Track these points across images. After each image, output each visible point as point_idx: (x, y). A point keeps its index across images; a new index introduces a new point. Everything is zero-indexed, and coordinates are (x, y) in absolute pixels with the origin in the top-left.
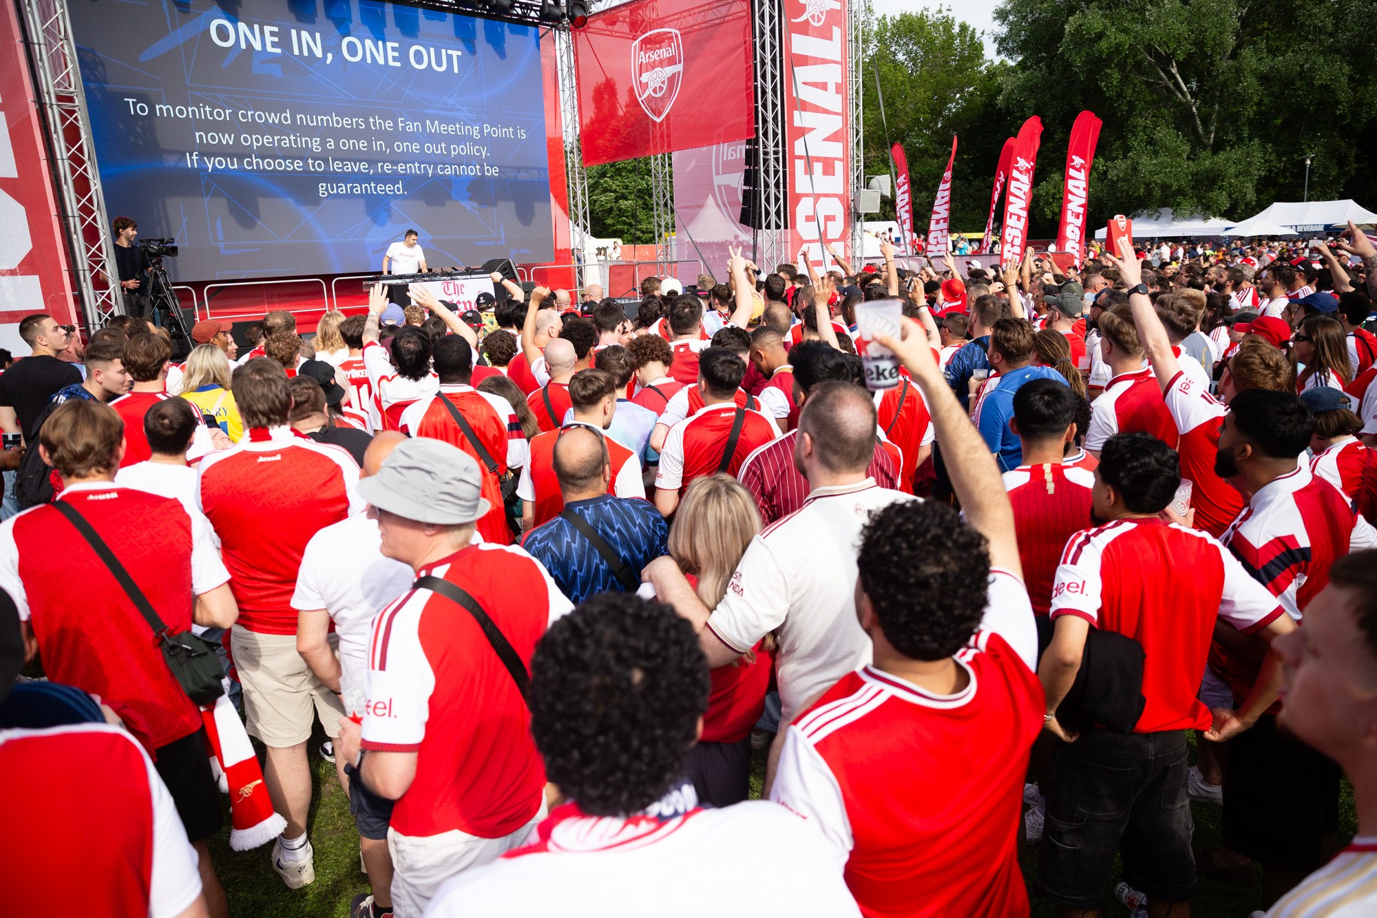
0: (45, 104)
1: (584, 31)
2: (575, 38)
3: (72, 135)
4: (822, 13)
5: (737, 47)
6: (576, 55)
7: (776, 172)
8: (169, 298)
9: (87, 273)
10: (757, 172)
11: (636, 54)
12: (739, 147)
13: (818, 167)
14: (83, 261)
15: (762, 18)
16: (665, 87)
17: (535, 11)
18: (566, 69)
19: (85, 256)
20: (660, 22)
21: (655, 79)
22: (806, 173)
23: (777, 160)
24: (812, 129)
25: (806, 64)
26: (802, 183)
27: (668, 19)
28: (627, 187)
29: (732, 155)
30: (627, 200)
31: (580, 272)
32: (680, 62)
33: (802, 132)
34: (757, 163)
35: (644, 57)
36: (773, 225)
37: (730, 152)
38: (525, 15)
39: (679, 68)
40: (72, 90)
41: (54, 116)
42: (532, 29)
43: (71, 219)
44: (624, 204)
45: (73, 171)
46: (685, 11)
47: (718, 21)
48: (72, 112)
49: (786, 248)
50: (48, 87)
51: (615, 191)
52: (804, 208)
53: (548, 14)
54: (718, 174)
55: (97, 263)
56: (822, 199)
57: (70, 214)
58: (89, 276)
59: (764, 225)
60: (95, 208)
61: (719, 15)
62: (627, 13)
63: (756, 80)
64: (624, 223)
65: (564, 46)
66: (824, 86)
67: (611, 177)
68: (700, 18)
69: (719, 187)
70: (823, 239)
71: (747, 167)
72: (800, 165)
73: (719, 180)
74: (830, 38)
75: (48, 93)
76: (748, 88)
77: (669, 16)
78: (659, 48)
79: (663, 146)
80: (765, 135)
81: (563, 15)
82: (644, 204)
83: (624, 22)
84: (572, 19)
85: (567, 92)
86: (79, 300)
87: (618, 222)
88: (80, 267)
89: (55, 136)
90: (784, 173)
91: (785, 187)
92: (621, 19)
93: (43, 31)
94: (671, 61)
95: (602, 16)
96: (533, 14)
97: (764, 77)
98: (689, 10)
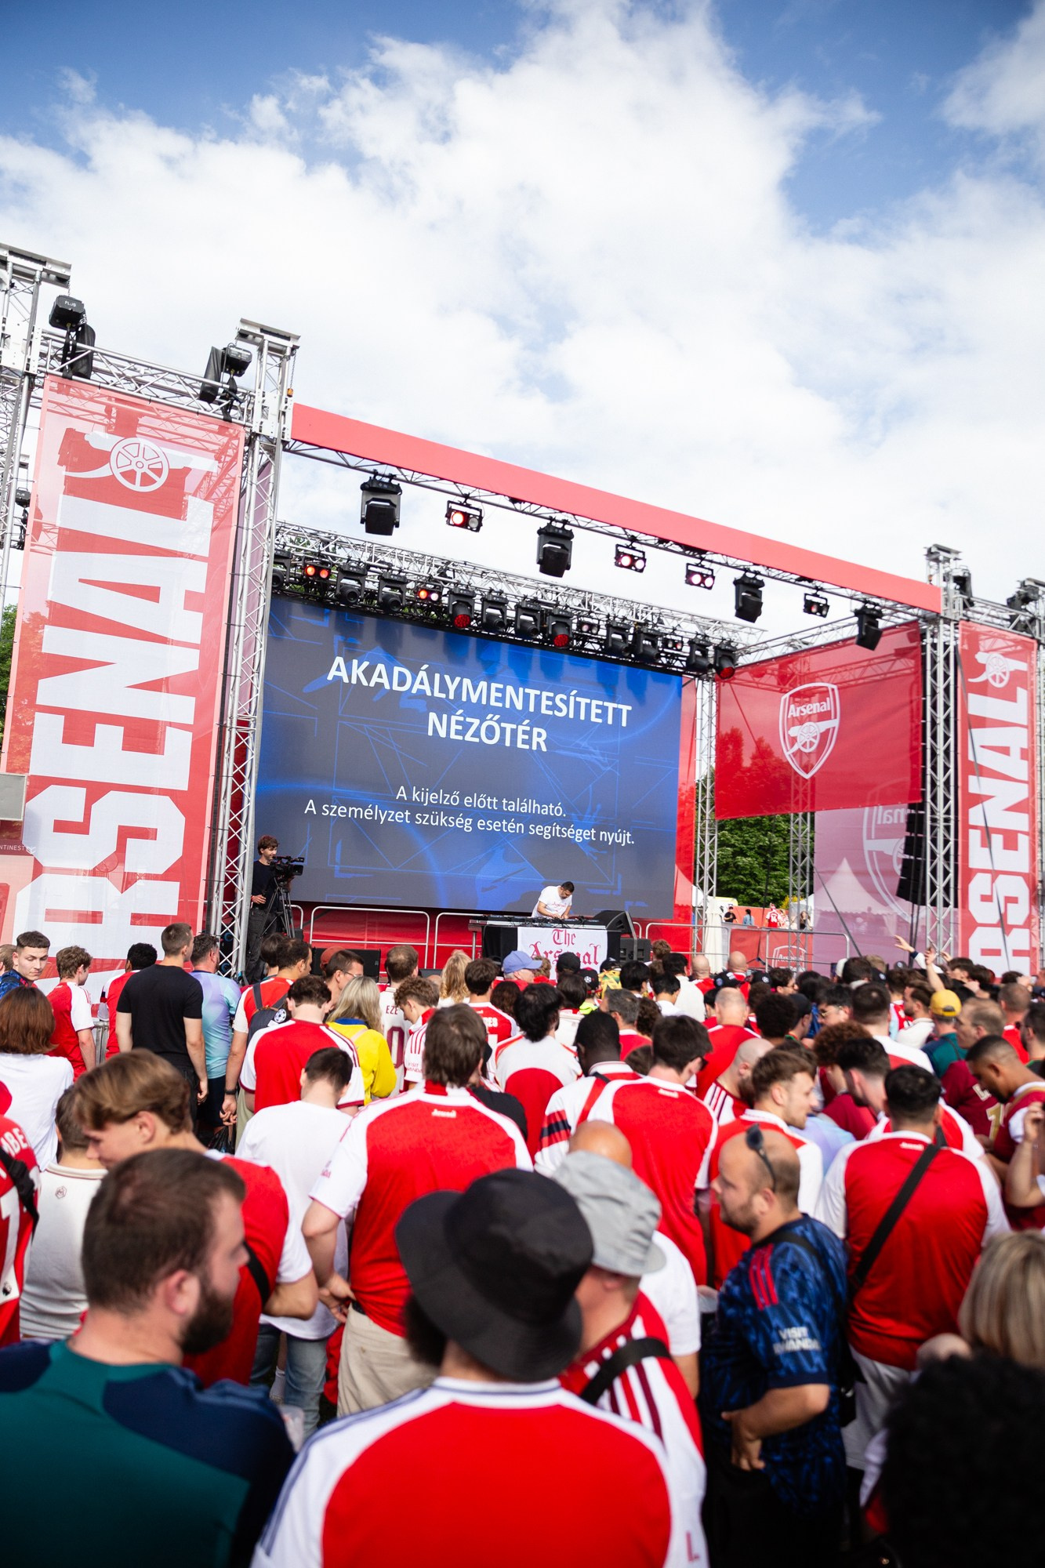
0: (226, 726)
1: (729, 682)
2: (718, 687)
3: (241, 755)
4: (1005, 673)
5: (903, 706)
6: (718, 705)
7: (946, 842)
8: (286, 916)
9: (222, 884)
10: (922, 841)
11: (784, 706)
12: (897, 810)
13: (997, 840)
14: (221, 871)
15: (934, 676)
16: (816, 742)
17: (681, 661)
18: (705, 719)
19: (224, 868)
20: (811, 676)
21: (807, 734)
22: (983, 845)
23: (947, 828)
24: (990, 797)
25: (983, 726)
26: (977, 856)
27: (820, 674)
28: (747, 842)
29: (888, 819)
30: (746, 856)
31: (700, 935)
32: (835, 718)
33: (978, 799)
34: (922, 830)
35: (795, 711)
36: (940, 902)
37: (885, 815)
38: (669, 664)
39: (834, 723)
40: (250, 716)
41: (230, 738)
42: (675, 678)
43: (220, 832)
44: (742, 861)
45: (234, 787)
46: (840, 667)
47: (878, 678)
48: (245, 735)
49: (956, 931)
50: (232, 712)
51: (733, 846)
52: (978, 886)
53: (694, 664)
54: (869, 838)
55: (232, 875)
56: (1001, 877)
57: (220, 827)
58: (222, 886)
59: (928, 901)
60: (242, 824)
61: (880, 672)
62: (776, 666)
63: (924, 740)
64: (741, 882)
65: (706, 695)
66: (1005, 751)
67: (730, 831)
68: (857, 673)
69: (870, 853)
70: (1003, 925)
71: (908, 834)
72: (975, 837)
73: (870, 845)
74: (1013, 698)
75: (231, 718)
76: (912, 749)
77: (822, 671)
78: (809, 702)
79: (805, 804)
80: (934, 799)
81: (711, 666)
82: (765, 862)
83: (772, 674)
84: (719, 670)
85: (705, 742)
86: (208, 909)
87: (734, 880)
88: (216, 878)
89: (226, 755)
90: (956, 844)
91: (956, 859)
92: (769, 672)
93: (242, 665)
94: (823, 716)
95: (750, 668)
96: (678, 664)
97: (934, 737)
98: (845, 666)
